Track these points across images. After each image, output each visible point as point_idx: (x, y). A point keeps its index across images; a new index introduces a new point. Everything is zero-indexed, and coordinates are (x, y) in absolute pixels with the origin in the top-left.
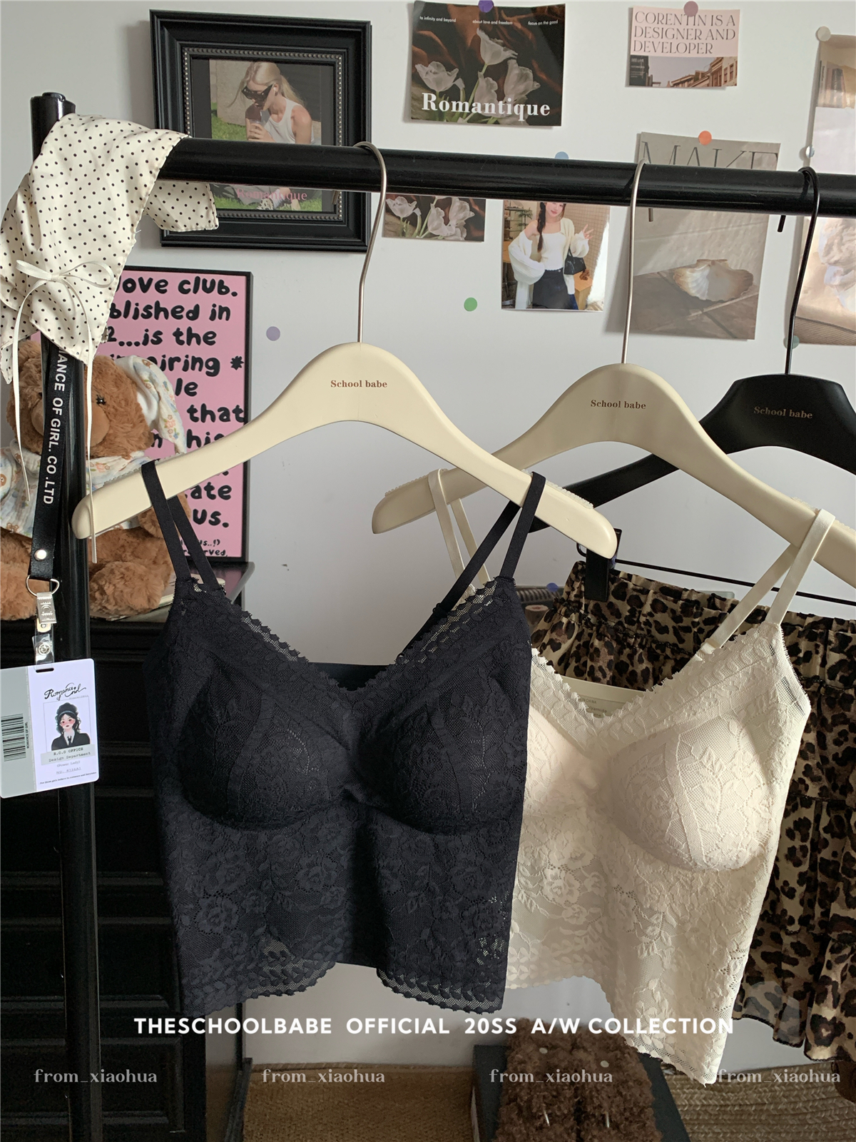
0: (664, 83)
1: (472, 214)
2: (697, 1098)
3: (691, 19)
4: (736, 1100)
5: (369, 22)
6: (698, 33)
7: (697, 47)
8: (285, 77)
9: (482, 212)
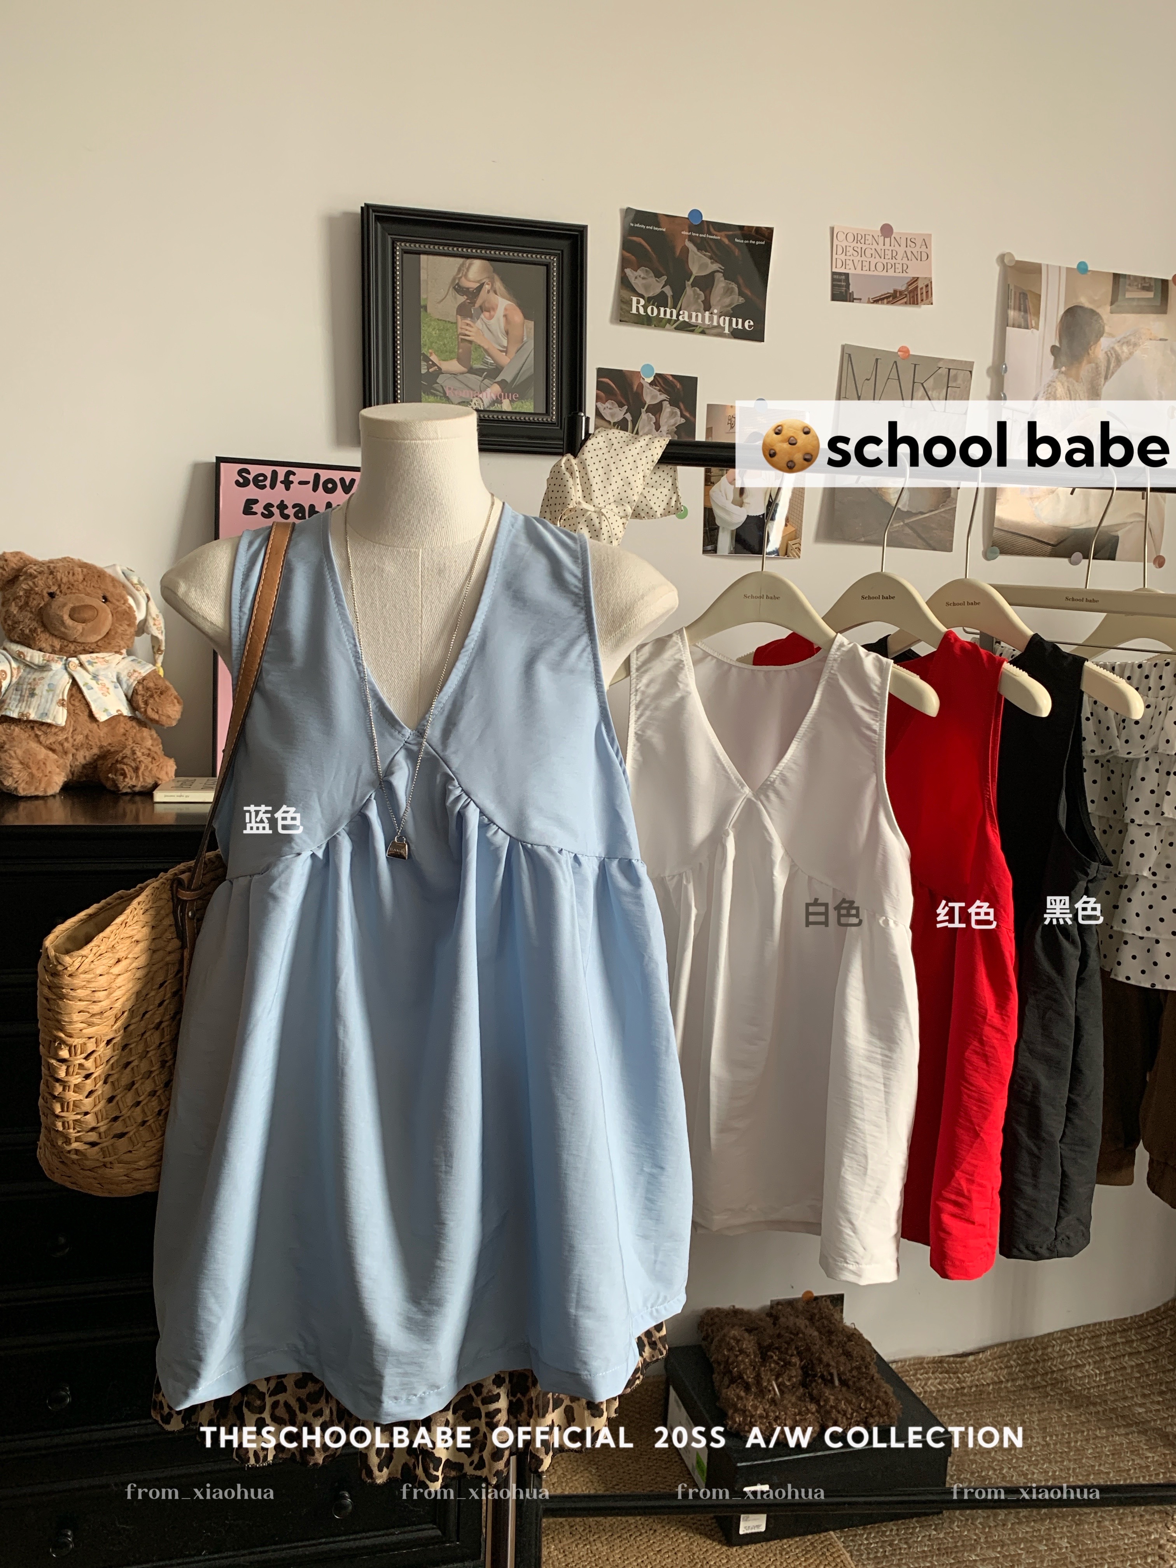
0: (865, 299)
1: (683, 421)
2: (932, 1384)
3: (888, 240)
4: (972, 1381)
5: (585, 228)
6: (894, 254)
7: (894, 266)
8: (498, 274)
9: (692, 418)
